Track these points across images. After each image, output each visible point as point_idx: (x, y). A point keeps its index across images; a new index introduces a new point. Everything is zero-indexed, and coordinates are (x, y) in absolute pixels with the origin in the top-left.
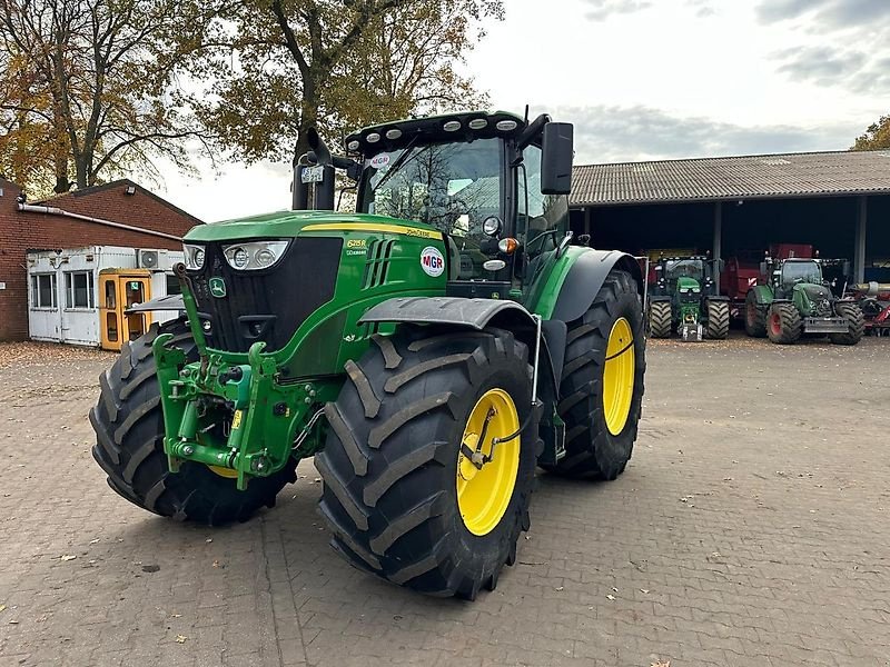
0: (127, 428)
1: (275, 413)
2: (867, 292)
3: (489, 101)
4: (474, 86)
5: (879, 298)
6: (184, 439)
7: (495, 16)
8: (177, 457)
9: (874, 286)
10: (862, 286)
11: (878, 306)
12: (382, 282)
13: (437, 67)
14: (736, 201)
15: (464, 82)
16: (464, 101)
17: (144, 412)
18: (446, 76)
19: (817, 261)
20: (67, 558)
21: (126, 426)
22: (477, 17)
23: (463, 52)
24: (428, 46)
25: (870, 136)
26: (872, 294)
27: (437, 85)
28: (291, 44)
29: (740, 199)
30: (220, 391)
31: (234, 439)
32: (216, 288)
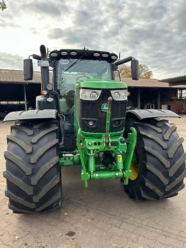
6: (92, 172)
30: (112, 148)
31: (120, 166)
32: (105, 108)
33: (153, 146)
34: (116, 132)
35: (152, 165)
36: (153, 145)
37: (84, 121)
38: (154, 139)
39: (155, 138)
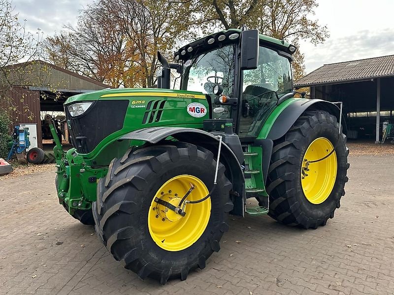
1: (89, 182)
3: (327, 30)
4: (318, 24)
12: (158, 120)
15: (313, 23)
16: (313, 32)
18: (304, 21)
27: (299, 27)
32: (69, 125)
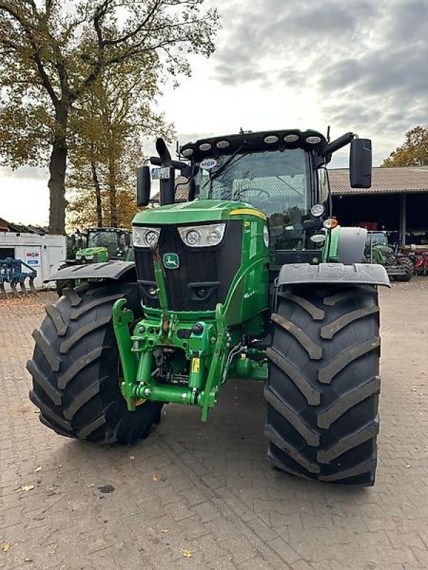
0: (72, 375)
2: (409, 250)
5: (416, 253)
6: (142, 383)
7: (185, 73)
8: (136, 398)
9: (414, 246)
10: (407, 247)
11: (415, 258)
13: (138, 106)
14: (339, 196)
15: (158, 117)
17: (88, 362)
19: (385, 232)
20: (27, 488)
21: (70, 374)
22: (173, 73)
23: (155, 97)
24: (132, 91)
25: (392, 159)
26: (412, 252)
28: (47, 84)
29: (341, 195)
30: (179, 342)
31: (194, 381)
32: (170, 262)
33: (288, 348)
34: (202, 310)
35: (278, 392)
36: (290, 345)
37: (140, 286)
38: (295, 333)
39: (298, 332)
